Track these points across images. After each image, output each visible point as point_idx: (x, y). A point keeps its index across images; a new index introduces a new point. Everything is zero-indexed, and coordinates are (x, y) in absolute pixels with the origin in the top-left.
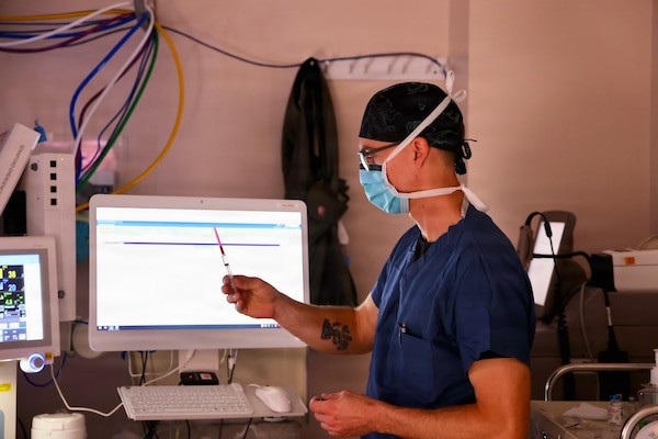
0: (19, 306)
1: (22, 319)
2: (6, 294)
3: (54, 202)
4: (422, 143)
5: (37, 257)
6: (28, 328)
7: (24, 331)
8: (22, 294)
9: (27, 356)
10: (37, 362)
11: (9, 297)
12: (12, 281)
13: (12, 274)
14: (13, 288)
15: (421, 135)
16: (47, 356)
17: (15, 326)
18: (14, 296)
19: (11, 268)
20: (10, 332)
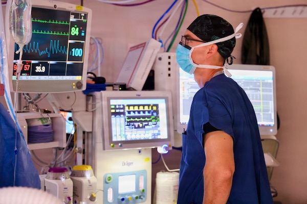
0: (158, 123)
1: (159, 129)
2: (153, 117)
3: (169, 75)
4: (216, 47)
5: (164, 100)
6: (161, 133)
7: (159, 134)
8: (158, 117)
9: (161, 146)
10: (166, 149)
11: (153, 119)
12: (154, 111)
13: (155, 108)
14: (155, 114)
15: (217, 44)
16: (169, 146)
17: (156, 132)
18: (155, 118)
19: (154, 105)
20: (154, 135)
